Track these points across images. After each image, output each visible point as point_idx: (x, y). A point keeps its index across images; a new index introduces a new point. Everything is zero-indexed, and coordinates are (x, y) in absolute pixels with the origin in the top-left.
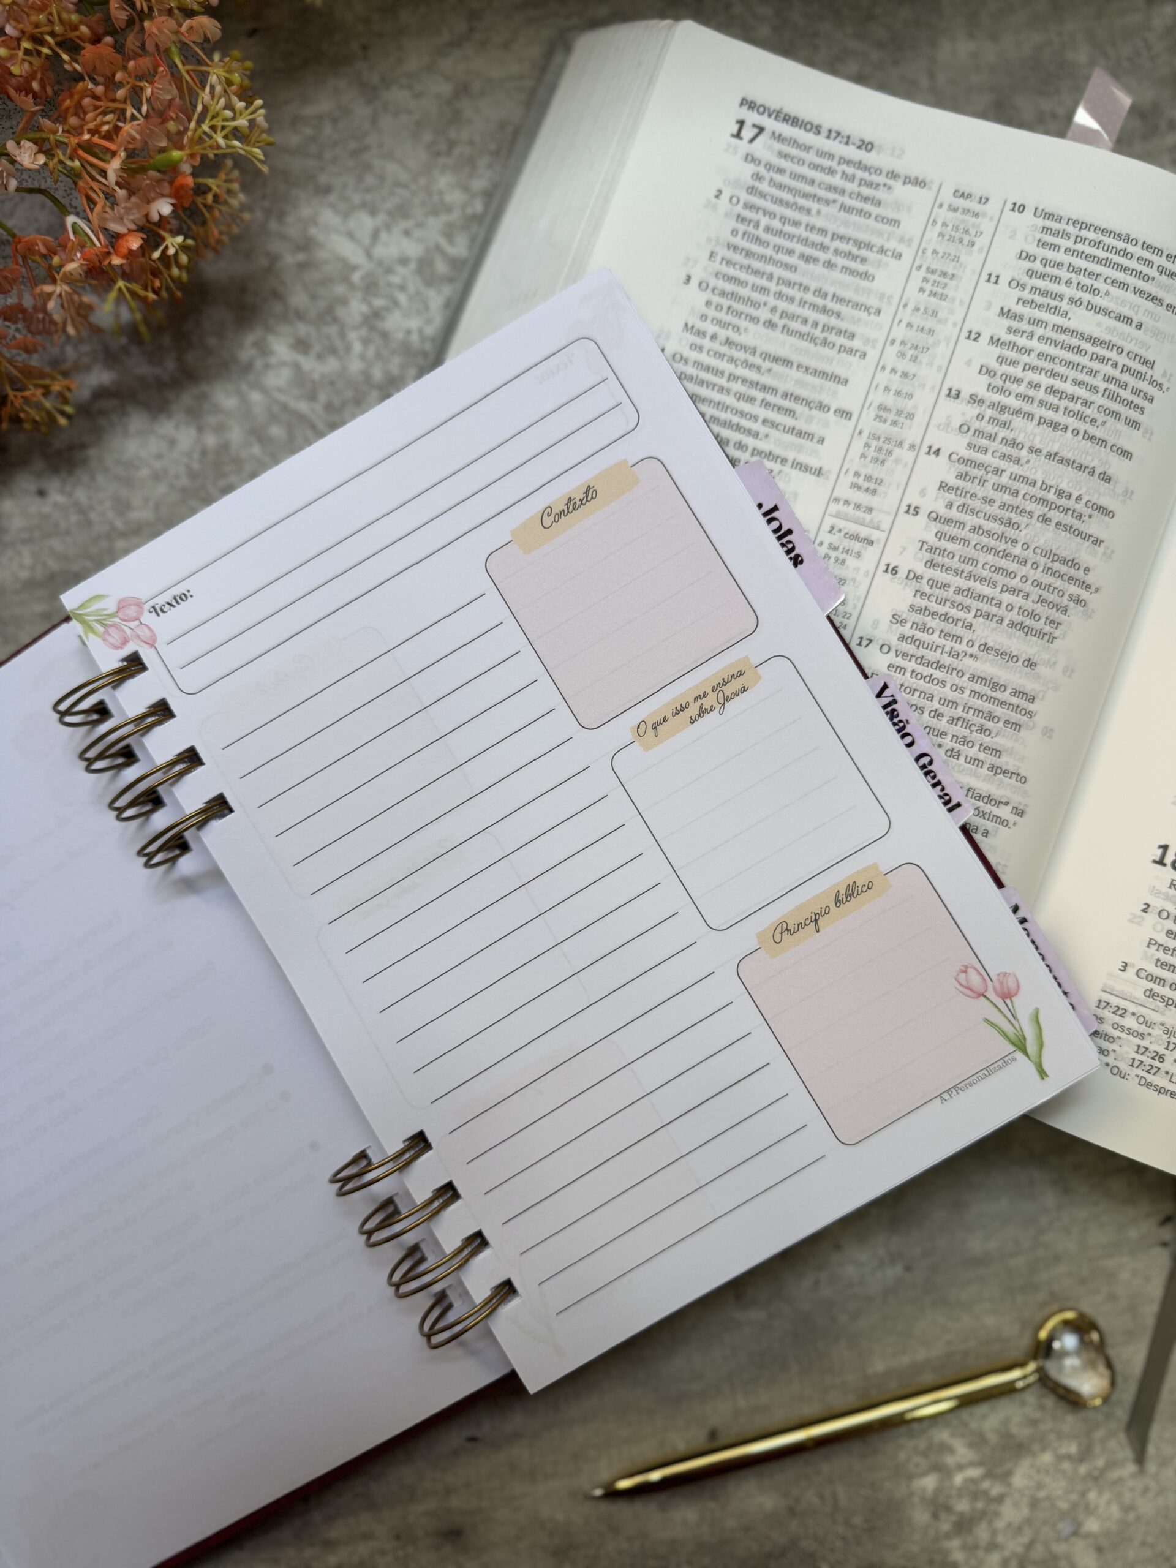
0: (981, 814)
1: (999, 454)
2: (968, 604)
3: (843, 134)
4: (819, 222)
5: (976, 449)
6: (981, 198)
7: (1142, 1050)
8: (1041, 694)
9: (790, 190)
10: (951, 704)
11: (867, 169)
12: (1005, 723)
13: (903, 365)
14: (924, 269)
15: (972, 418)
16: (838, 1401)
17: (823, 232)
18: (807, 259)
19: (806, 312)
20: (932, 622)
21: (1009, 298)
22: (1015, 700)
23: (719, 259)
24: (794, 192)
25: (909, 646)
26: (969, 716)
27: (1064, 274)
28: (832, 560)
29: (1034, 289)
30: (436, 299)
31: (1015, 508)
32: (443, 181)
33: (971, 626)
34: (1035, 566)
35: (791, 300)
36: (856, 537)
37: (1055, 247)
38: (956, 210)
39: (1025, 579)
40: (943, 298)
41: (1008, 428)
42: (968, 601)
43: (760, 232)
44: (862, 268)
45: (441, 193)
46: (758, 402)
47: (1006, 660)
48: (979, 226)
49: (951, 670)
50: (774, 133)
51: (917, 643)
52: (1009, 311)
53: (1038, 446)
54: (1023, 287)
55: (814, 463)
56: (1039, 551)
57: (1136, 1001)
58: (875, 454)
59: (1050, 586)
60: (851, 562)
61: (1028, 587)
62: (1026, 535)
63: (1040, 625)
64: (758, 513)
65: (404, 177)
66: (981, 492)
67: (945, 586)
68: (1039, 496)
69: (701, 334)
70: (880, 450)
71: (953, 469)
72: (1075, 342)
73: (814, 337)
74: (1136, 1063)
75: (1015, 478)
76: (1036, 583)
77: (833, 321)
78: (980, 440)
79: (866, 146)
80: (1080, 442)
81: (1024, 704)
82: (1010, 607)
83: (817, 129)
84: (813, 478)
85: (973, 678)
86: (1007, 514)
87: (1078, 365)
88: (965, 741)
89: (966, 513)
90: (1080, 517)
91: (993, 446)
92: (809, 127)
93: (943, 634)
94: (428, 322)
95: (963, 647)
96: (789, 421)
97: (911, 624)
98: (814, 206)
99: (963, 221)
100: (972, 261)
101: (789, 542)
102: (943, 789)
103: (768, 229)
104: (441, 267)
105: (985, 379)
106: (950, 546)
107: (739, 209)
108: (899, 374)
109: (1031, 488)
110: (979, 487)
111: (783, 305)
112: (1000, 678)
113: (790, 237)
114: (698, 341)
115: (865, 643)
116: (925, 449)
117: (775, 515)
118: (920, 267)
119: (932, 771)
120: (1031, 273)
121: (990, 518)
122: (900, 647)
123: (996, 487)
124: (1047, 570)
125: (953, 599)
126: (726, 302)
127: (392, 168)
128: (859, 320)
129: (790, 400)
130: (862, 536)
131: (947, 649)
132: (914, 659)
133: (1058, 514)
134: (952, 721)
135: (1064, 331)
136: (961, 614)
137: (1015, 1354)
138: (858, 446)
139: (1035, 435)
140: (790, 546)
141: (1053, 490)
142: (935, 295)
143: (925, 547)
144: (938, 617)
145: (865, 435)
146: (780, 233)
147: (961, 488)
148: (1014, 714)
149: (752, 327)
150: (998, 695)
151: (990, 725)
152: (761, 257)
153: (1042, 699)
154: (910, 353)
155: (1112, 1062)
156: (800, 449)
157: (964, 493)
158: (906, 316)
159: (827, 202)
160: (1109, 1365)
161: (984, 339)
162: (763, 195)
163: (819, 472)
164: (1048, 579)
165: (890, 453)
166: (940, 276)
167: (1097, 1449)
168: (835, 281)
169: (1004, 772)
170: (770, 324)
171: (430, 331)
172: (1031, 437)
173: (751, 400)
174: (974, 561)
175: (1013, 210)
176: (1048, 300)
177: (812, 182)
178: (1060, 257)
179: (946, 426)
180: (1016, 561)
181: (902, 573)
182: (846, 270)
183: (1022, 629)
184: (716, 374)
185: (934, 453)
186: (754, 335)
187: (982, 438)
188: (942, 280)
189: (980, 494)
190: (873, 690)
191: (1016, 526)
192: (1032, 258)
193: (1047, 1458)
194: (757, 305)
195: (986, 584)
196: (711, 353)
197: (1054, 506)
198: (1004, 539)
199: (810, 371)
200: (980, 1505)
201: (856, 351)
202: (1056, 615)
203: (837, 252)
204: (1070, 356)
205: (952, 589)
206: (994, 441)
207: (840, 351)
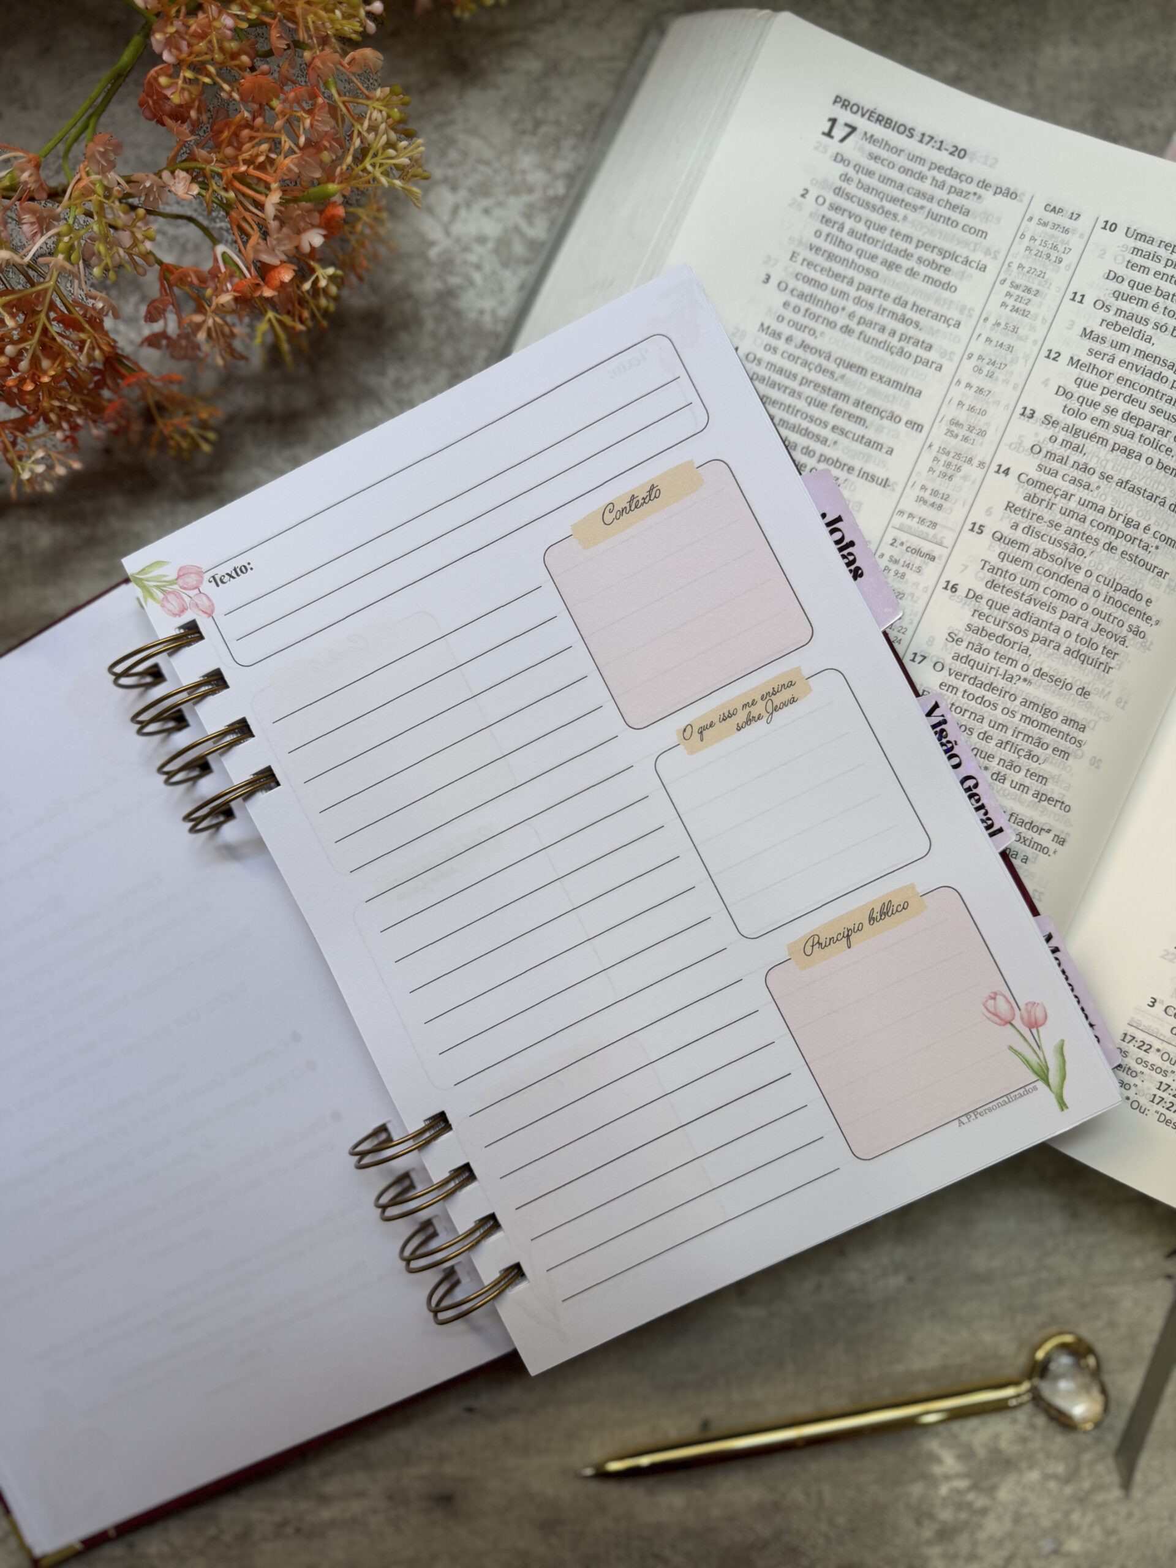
0: (1022, 840)
1: (1070, 478)
2: (1026, 628)
3: (936, 138)
4: (905, 229)
5: (1047, 472)
6: (1073, 214)
7: (1164, 1087)
8: (1092, 725)
9: (878, 193)
10: (1001, 727)
11: (958, 176)
12: (1054, 750)
13: (978, 381)
14: (1008, 283)
15: (1044, 440)
16: (832, 1403)
17: (908, 238)
18: (890, 266)
19: (884, 320)
20: (987, 643)
21: (1093, 319)
22: (1065, 728)
23: (800, 259)
24: (881, 195)
25: (963, 665)
26: (1018, 741)
27: (1151, 298)
28: (892, 573)
29: (1119, 311)
30: (512, 281)
31: (1081, 535)
32: (527, 161)
33: (1027, 650)
34: (1096, 594)
35: (871, 306)
36: (917, 552)
37: (1144, 269)
38: (1045, 224)
39: (1085, 606)
40: (1026, 313)
41: (1081, 452)
42: (1026, 625)
43: (844, 235)
44: (944, 278)
45: (524, 172)
46: (829, 408)
47: (1060, 687)
48: (1068, 243)
49: (1003, 693)
50: (866, 133)
51: (972, 663)
52: (1092, 332)
53: (1110, 472)
54: (1108, 308)
55: (882, 474)
56: (1101, 579)
57: (1162, 1038)
58: (944, 469)
59: (1110, 615)
60: (911, 576)
61: (1087, 615)
62: (1090, 562)
63: (1097, 654)
64: (822, 523)
65: (488, 153)
66: (1047, 516)
67: (1004, 608)
68: (1107, 523)
69: (777, 335)
70: (948, 465)
71: (1022, 490)
72: (1156, 368)
73: (891, 346)
74: (1157, 1100)
75: (1083, 503)
76: (1096, 611)
77: (911, 331)
78: (1051, 462)
79: (959, 152)
80: (1153, 471)
81: (1074, 732)
82: (1068, 634)
83: (910, 133)
84: (880, 488)
85: (1025, 703)
86: (1072, 540)
87: (1158, 392)
88: (1012, 766)
89: (1031, 535)
90: (1146, 548)
91: (1063, 469)
92: (902, 129)
93: (998, 656)
94: (502, 303)
95: (1018, 671)
96: (859, 430)
97: (967, 643)
98: (901, 211)
99: (1053, 236)
100: (1058, 278)
101: (850, 554)
102: (986, 813)
103: (852, 232)
104: (519, 249)
105: (1061, 400)
106: (1012, 568)
107: (824, 210)
108: (974, 389)
109: (1099, 514)
110: (1046, 510)
111: (861, 311)
112: (1052, 704)
113: (874, 242)
114: (773, 342)
115: (918, 659)
116: (994, 467)
117: (837, 525)
118: (1005, 280)
119: (977, 795)
120: (1118, 295)
121: (1054, 542)
122: (953, 665)
123: (1063, 511)
124: (1108, 599)
125: (1011, 621)
126: (804, 305)
127: (475, 144)
128: (938, 331)
129: (861, 408)
130: (924, 550)
131: (1001, 671)
132: (967, 679)
133: (1124, 542)
134: (1001, 744)
135: (1146, 356)
136: (1018, 638)
137: (1010, 1372)
138: (927, 459)
139: (1108, 461)
140: (851, 558)
141: (1121, 518)
142: (1017, 311)
143: (987, 566)
144: (994, 639)
145: (935, 448)
146: (864, 237)
147: (1028, 509)
148: (1063, 741)
149: (828, 331)
150: (1050, 722)
151: (1038, 751)
152: (843, 261)
153: (1093, 729)
154: (986, 369)
155: (1133, 1097)
156: (868, 458)
157: (1030, 515)
158: (986, 330)
159: (915, 208)
160: (1104, 1391)
161: (1064, 359)
162: (849, 197)
163: (885, 483)
164: (1108, 609)
165: (959, 469)
166: (1024, 291)
167: (1085, 1472)
168: (916, 290)
169: (1049, 799)
170: (847, 330)
171: (503, 312)
172: (1104, 462)
173: (822, 405)
174: (1035, 585)
175: (1104, 228)
176: (1134, 324)
177: (901, 187)
178: (1148, 279)
179: (1017, 446)
180: (1078, 587)
181: (962, 591)
182: (928, 279)
183: (1078, 656)
184: (788, 377)
185: (1004, 472)
186: (830, 340)
187: (1054, 459)
188: (1025, 295)
189: (1046, 518)
190: (923, 710)
191: (1081, 552)
192: (1120, 279)
193: (1034, 1476)
194: (835, 309)
195: (1046, 608)
196: (786, 355)
197: (1121, 535)
198: (1067, 564)
199: (884, 380)
200: (963, 1516)
201: (933, 362)
202: (1113, 645)
203: (920, 260)
204: (1150, 382)
205: (1011, 612)
206: (1065, 464)
207: (915, 362)
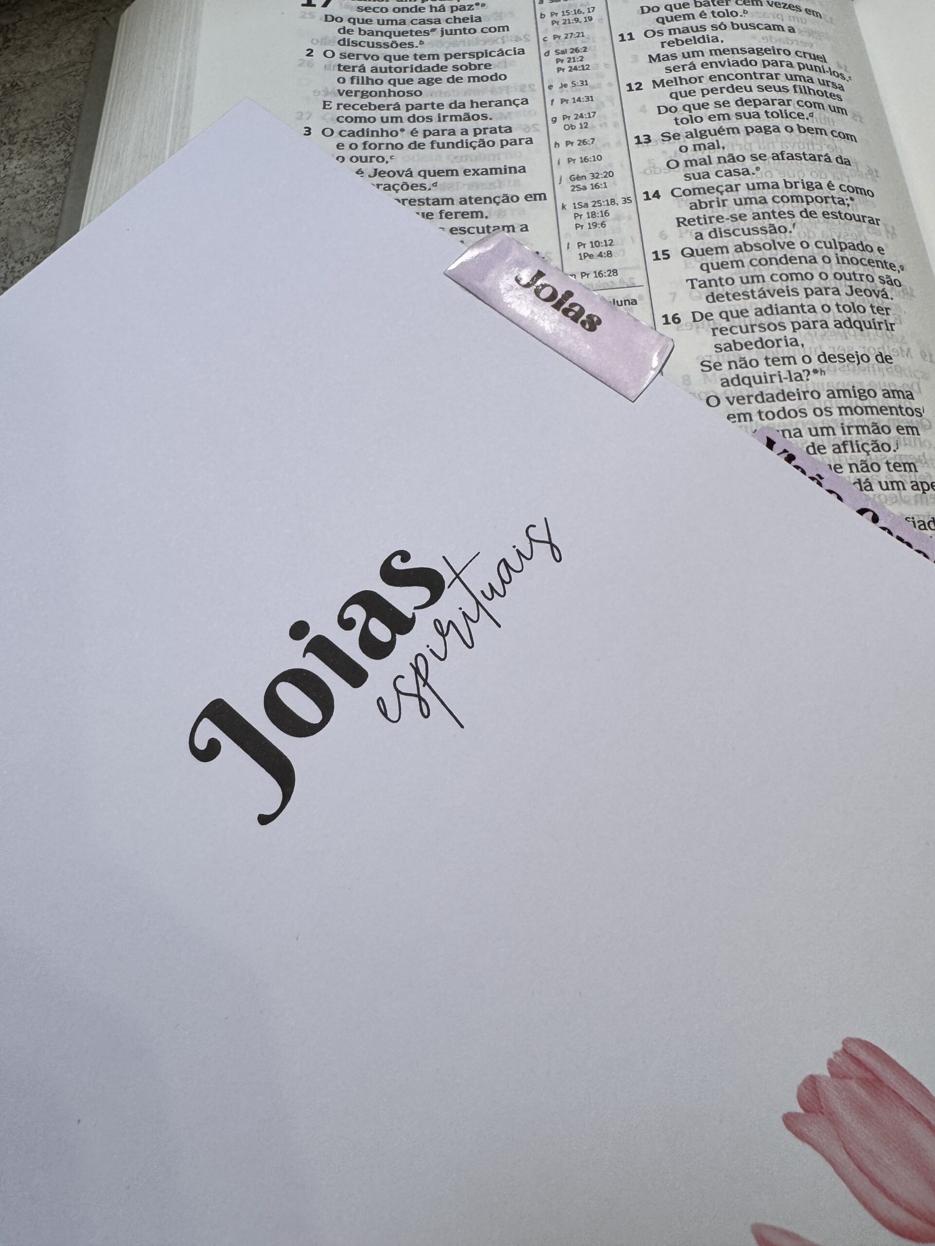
1: (723, 173)
2: (779, 321)
4: (426, 50)
5: (697, 177)
8: (916, 388)
9: (383, 34)
10: (825, 431)
12: (898, 430)
13: (576, 135)
14: (552, 53)
15: (675, 153)
17: (434, 56)
18: (430, 82)
19: (448, 125)
20: (750, 354)
21: (652, 47)
22: (892, 402)
23: (334, 105)
24: (388, 34)
25: (739, 387)
26: (854, 436)
27: (694, 10)
29: (672, 31)
31: (771, 214)
33: (796, 341)
34: (827, 260)
35: (430, 119)
39: (824, 276)
40: (586, 68)
41: (719, 147)
42: (776, 319)
43: (368, 74)
44: (489, 73)
46: (437, 215)
47: (857, 362)
48: (588, 4)
49: (802, 395)
51: (747, 381)
52: (658, 55)
53: (759, 152)
54: (661, 33)
56: (821, 246)
58: (591, 220)
59: (854, 274)
61: (831, 283)
62: (799, 234)
63: (868, 316)
66: (725, 213)
67: (742, 313)
68: (789, 195)
70: (594, 214)
71: (683, 203)
72: (739, 57)
73: (469, 142)
75: (752, 188)
76: (838, 276)
77: (482, 124)
78: (695, 167)
80: (799, 136)
81: (904, 403)
82: (826, 308)
85: (832, 394)
86: (766, 223)
87: (755, 74)
88: (867, 467)
89: (721, 236)
90: (842, 202)
91: (711, 169)
93: (770, 362)
95: (800, 367)
96: (481, 223)
97: (727, 364)
98: (416, 40)
99: (570, 5)
100: (597, 32)
103: (375, 70)
105: (668, 116)
106: (724, 273)
107: (337, 60)
108: (576, 143)
109: (776, 191)
110: (721, 209)
111: (421, 126)
112: (861, 383)
113: (402, 70)
116: (641, 197)
118: (548, 53)
120: (662, 21)
121: (750, 231)
122: (729, 394)
123: (738, 202)
124: (841, 260)
125: (759, 322)
126: (359, 141)
128: (509, 113)
129: (471, 203)
130: (620, 299)
131: (784, 374)
132: (752, 400)
133: (818, 205)
134: (838, 449)
135: (723, 52)
136: (778, 334)
138: (567, 220)
139: (750, 144)
142: (576, 69)
143: (696, 284)
144: (753, 346)
145: (570, 207)
146: (390, 69)
147: (701, 216)
148: (901, 417)
149: (395, 152)
150: (872, 402)
151: (882, 438)
152: (379, 94)
153: (920, 392)
154: (577, 123)
157: (708, 220)
158: (557, 94)
159: (427, 33)
161: (647, 85)
162: (355, 44)
164: (848, 269)
165: (606, 213)
166: (572, 53)
168: (464, 92)
169: (932, 486)
170: (416, 146)
172: (748, 147)
173: (428, 215)
174: (760, 278)
176: (693, 34)
177: (403, 22)
179: (653, 169)
180: (803, 262)
181: (686, 318)
182: (473, 78)
183: (852, 325)
185: (654, 196)
186: (401, 160)
187: (697, 165)
188: (575, 55)
189: (726, 216)
191: (783, 230)
192: (655, 9)
194: (394, 134)
195: (786, 294)
197: (810, 199)
198: (777, 246)
201: (520, 140)
202: (879, 302)
203: (456, 68)
204: (742, 70)
205: (752, 313)
206: (710, 163)
207: (502, 146)
